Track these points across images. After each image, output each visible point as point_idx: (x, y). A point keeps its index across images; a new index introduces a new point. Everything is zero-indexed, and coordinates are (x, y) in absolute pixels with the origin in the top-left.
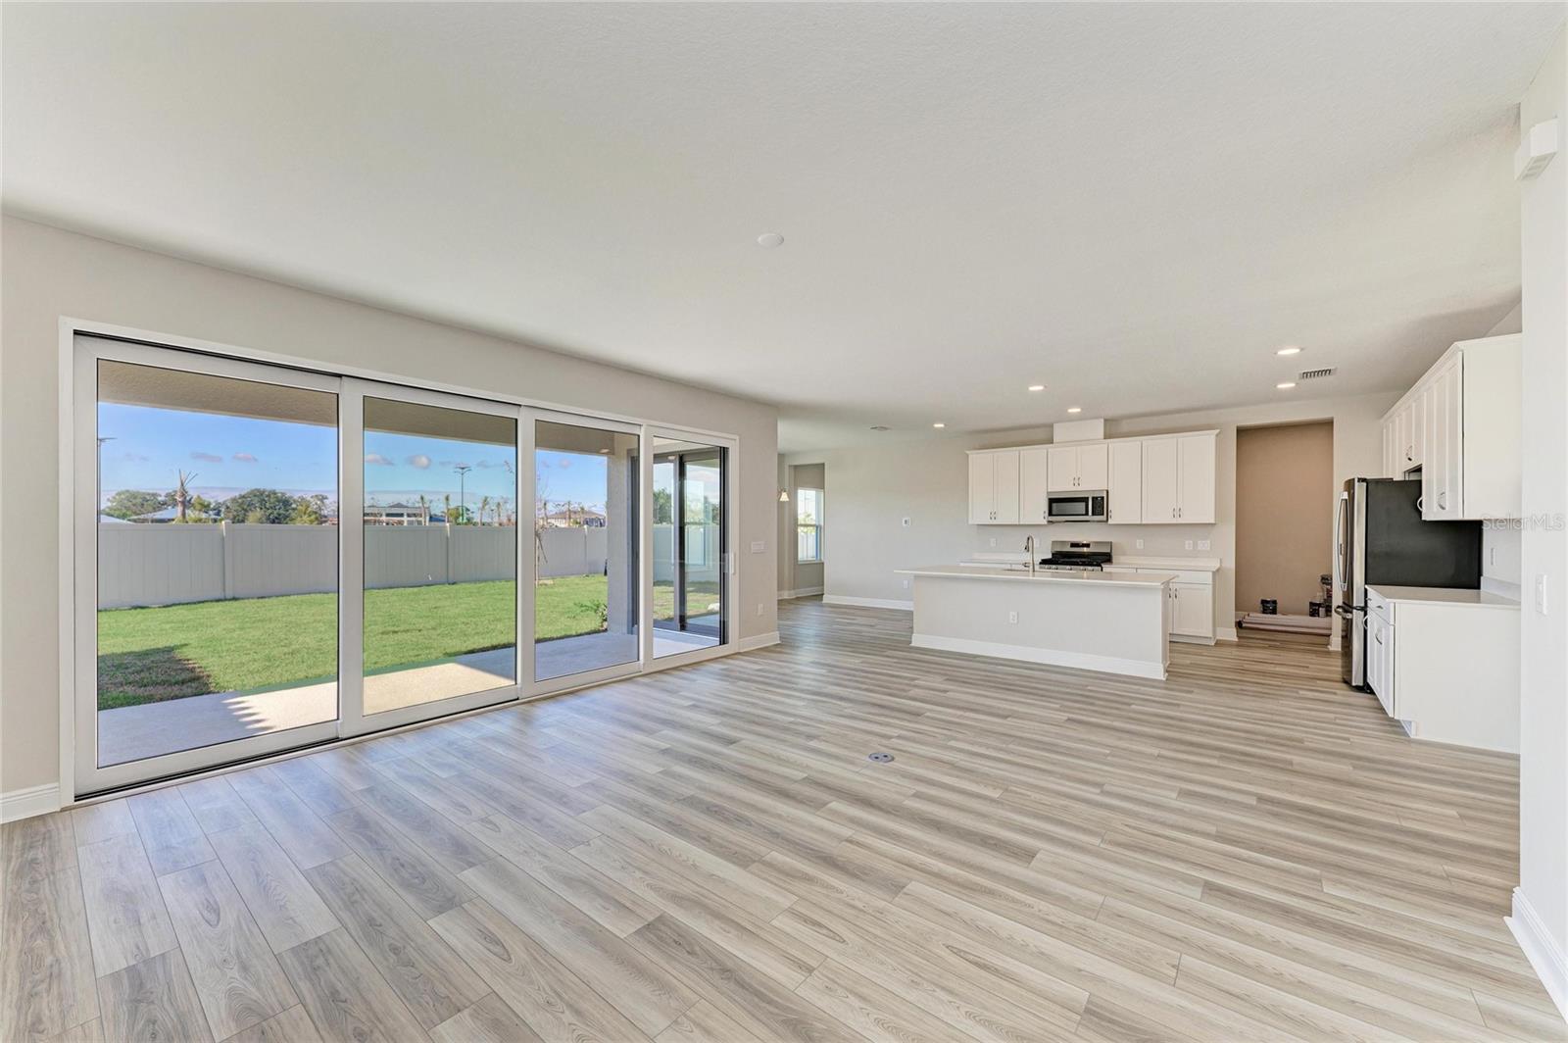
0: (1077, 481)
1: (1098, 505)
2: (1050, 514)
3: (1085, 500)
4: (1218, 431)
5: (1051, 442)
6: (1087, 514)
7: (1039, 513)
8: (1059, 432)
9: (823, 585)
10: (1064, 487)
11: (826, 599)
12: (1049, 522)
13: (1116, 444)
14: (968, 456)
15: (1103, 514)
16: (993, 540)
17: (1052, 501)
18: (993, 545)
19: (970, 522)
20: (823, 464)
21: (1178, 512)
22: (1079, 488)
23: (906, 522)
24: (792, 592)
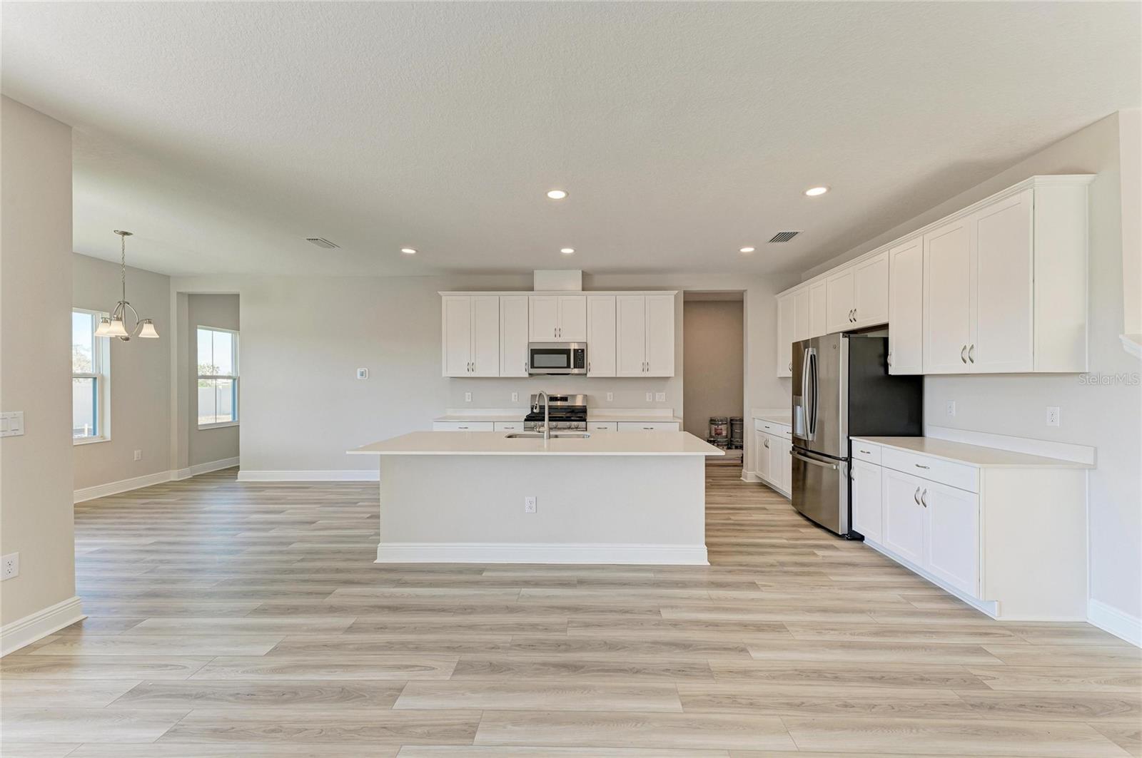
0: (558, 331)
1: (579, 358)
2: (532, 367)
3: (567, 352)
4: (677, 292)
5: (532, 289)
6: (568, 366)
7: (519, 367)
8: (540, 279)
9: (238, 454)
10: (546, 338)
11: (243, 476)
12: (531, 375)
13: (593, 296)
14: (441, 297)
15: (583, 368)
16: (468, 394)
17: (534, 352)
18: (468, 400)
19: (444, 374)
20: (238, 296)
21: (646, 366)
22: (560, 340)
23: (362, 375)
24: (187, 469)
